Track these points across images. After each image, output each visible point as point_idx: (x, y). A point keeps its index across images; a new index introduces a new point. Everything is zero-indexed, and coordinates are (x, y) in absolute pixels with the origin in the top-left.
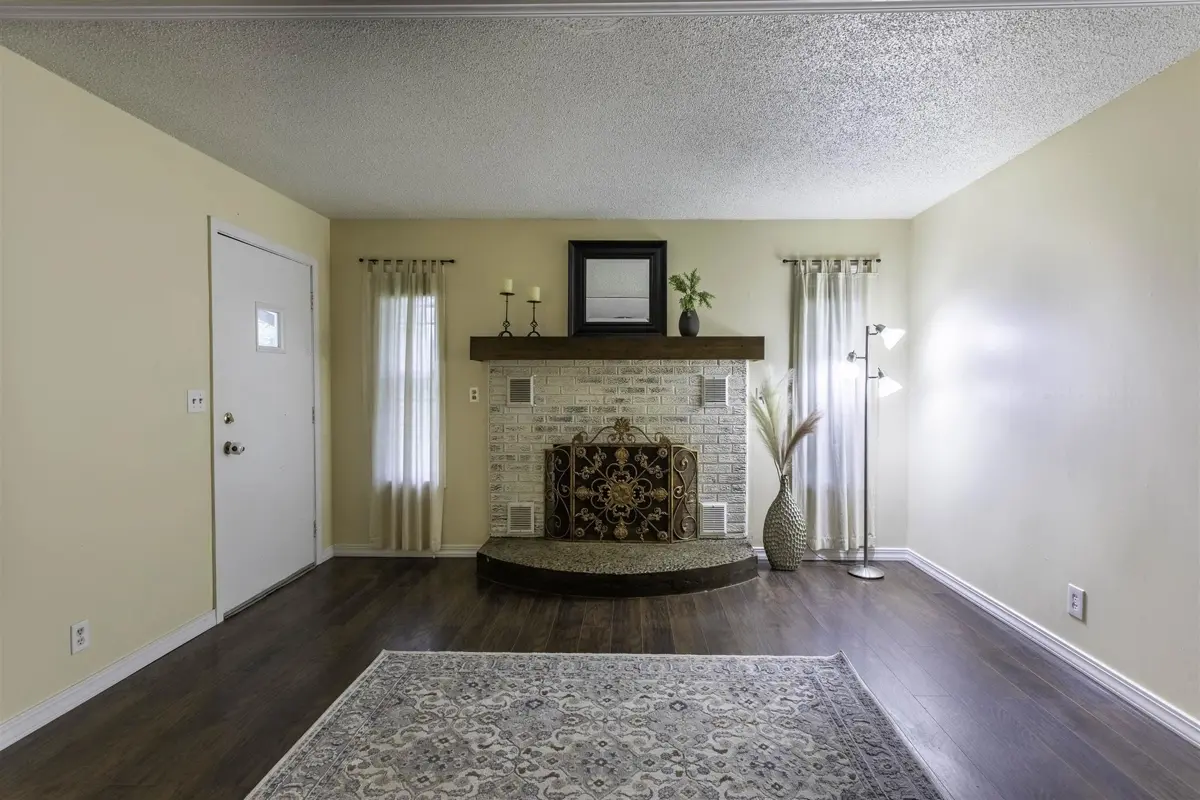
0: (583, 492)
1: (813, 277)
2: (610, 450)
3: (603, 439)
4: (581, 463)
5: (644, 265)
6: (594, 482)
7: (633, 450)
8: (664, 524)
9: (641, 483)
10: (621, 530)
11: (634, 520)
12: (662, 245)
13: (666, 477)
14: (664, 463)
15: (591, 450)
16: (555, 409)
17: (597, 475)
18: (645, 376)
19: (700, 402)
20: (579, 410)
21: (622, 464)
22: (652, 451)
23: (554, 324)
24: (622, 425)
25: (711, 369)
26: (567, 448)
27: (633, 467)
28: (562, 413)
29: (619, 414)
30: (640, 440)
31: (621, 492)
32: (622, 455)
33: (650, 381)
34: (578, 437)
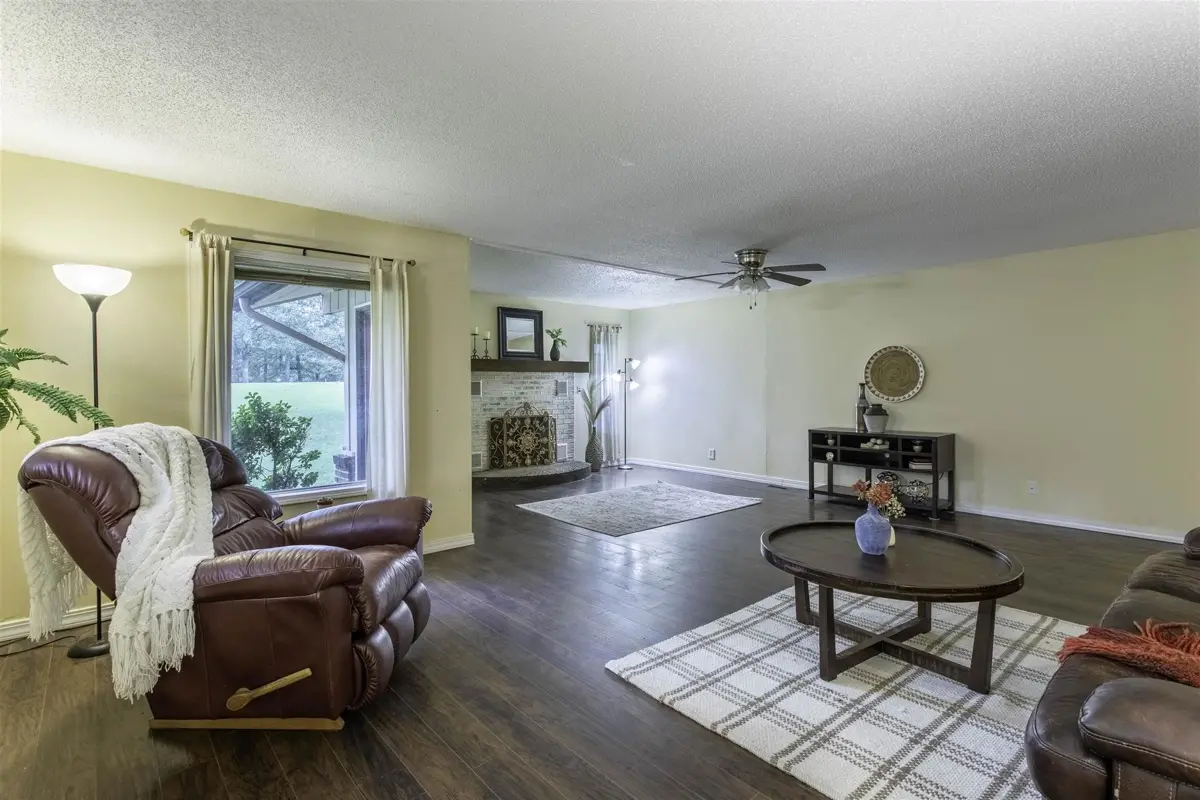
0: (511, 442)
1: (599, 333)
2: (522, 419)
3: (517, 414)
4: (509, 427)
5: (532, 322)
6: (516, 436)
7: (532, 419)
8: (546, 455)
9: (537, 435)
10: (528, 461)
11: (534, 455)
12: (540, 313)
13: (547, 431)
14: (546, 424)
15: (514, 420)
16: (492, 399)
17: (516, 433)
18: (533, 380)
19: (557, 394)
20: (504, 398)
21: (528, 426)
22: (541, 419)
23: (493, 355)
24: (527, 406)
25: (561, 377)
26: (502, 419)
27: (533, 428)
28: (496, 401)
29: (523, 400)
30: (536, 413)
31: (528, 441)
32: (528, 421)
33: (535, 383)
34: (507, 413)
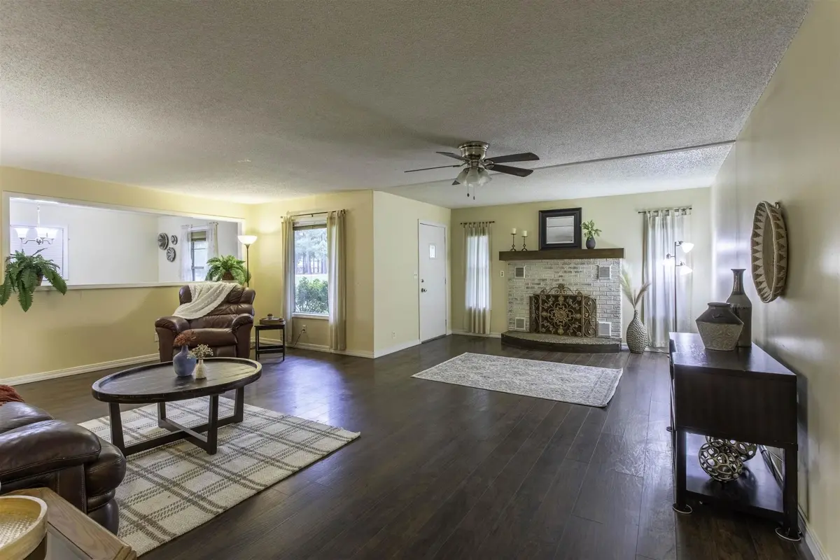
0: (545, 314)
1: (654, 220)
2: (556, 297)
3: (553, 292)
4: (544, 302)
5: (571, 219)
6: (549, 310)
7: (566, 297)
8: (580, 329)
9: (569, 311)
10: (561, 331)
11: (566, 327)
12: (579, 210)
13: (580, 308)
14: (580, 303)
15: (548, 297)
16: (534, 280)
17: (550, 307)
18: (572, 266)
19: (598, 277)
20: (544, 280)
21: (561, 303)
22: (574, 298)
23: (533, 245)
24: (561, 286)
25: (602, 263)
26: (538, 296)
27: (566, 305)
28: (536, 281)
29: (561, 282)
30: (569, 293)
31: (560, 315)
32: (561, 299)
33: (574, 268)
34: (543, 291)
